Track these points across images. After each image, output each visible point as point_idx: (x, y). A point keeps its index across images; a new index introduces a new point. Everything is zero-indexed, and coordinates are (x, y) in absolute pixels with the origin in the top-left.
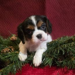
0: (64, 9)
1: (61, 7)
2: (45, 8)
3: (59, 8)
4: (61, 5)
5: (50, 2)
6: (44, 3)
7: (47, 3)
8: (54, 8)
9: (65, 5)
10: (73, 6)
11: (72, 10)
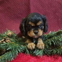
0: (45, 11)
1: (43, 9)
2: (30, 10)
3: (41, 10)
4: (43, 7)
5: (34, 5)
6: (29, 6)
7: (31, 5)
8: (38, 10)
9: (46, 7)
10: (52, 8)
11: (52, 11)
